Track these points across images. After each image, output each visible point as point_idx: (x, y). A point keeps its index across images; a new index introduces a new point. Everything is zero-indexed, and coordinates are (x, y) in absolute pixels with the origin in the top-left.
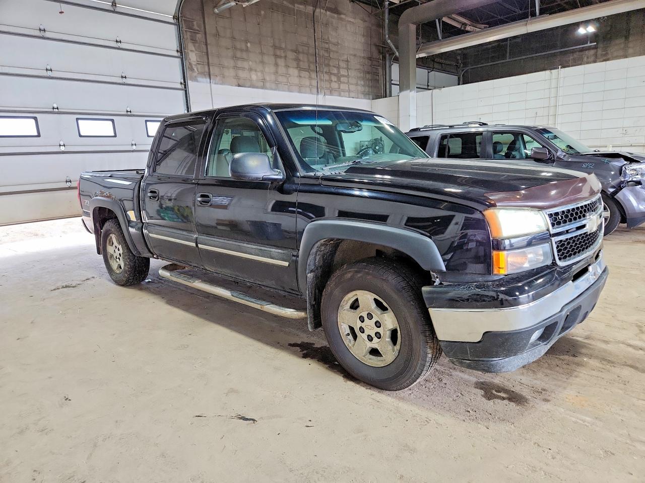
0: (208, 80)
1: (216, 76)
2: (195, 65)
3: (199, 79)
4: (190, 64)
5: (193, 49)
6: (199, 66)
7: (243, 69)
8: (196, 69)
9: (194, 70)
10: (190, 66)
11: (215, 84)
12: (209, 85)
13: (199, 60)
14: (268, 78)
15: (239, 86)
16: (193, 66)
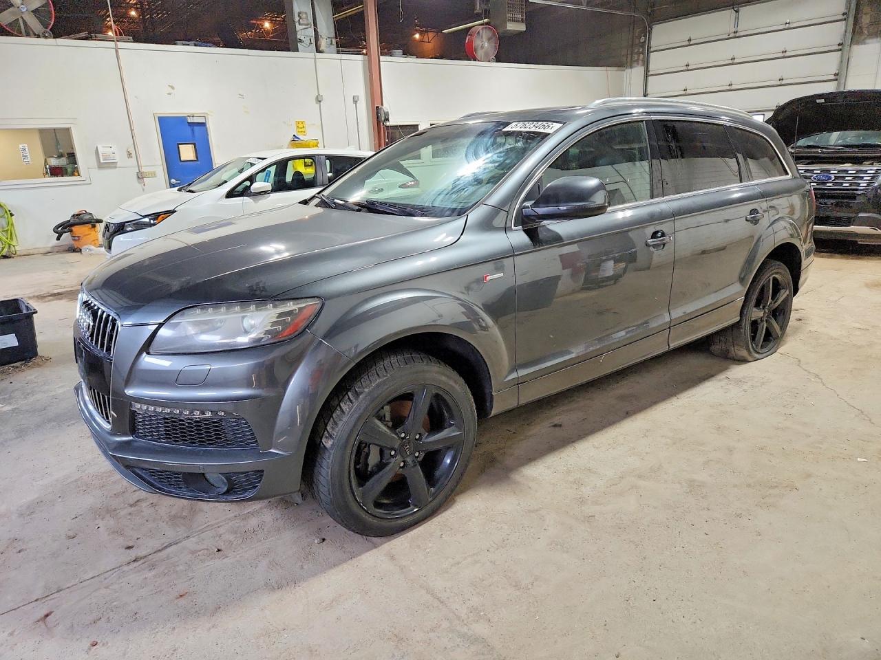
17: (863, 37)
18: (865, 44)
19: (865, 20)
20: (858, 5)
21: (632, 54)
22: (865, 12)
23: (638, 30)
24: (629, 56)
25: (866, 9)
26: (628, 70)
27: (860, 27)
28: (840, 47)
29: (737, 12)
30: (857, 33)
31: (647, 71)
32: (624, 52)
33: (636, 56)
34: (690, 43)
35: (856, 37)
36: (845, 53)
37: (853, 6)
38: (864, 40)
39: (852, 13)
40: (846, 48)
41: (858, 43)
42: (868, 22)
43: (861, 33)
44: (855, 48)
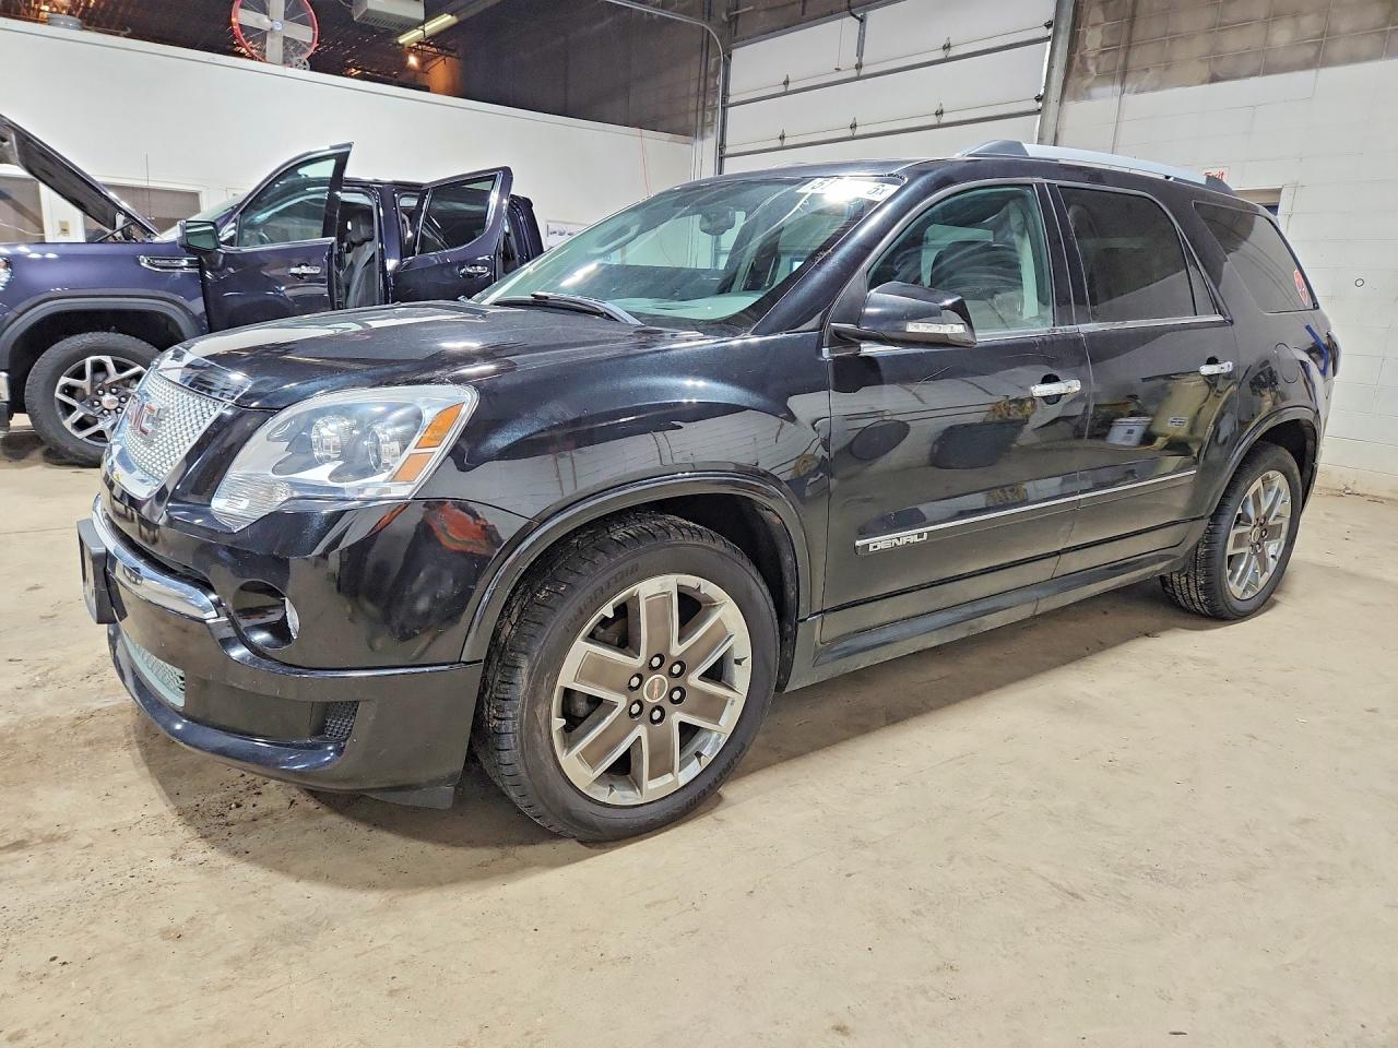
0: (1118, 88)
1: (1147, 70)
2: (1092, 58)
3: (1096, 91)
4: (1083, 59)
5: (1101, 18)
6: (1103, 59)
7: (1246, 22)
8: (1092, 69)
9: (1088, 71)
10: (1080, 65)
11: (1136, 93)
12: (1116, 100)
13: (1104, 43)
14: (1344, 24)
15: (1214, 79)
16: (1090, 62)
17: (1089, 81)
18: (1089, 98)
19: (1093, 39)
20: (1077, 8)
21: (703, 110)
22: (1091, 21)
23: (714, 60)
24: (700, 113)
25: (1095, 14)
26: (698, 143)
27: (1081, 56)
28: (1040, 104)
29: (861, 21)
30: (1073, 74)
31: (722, 145)
32: (692, 105)
33: (710, 114)
34: (787, 90)
35: (1074, 81)
36: (1051, 120)
37: (1068, 10)
38: (1088, 88)
39: (1065, 24)
40: (1053, 106)
41: (1079, 96)
42: (1098, 45)
43: (1084, 72)
44: (1073, 108)
